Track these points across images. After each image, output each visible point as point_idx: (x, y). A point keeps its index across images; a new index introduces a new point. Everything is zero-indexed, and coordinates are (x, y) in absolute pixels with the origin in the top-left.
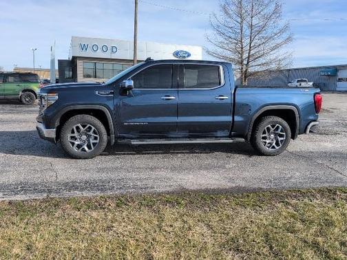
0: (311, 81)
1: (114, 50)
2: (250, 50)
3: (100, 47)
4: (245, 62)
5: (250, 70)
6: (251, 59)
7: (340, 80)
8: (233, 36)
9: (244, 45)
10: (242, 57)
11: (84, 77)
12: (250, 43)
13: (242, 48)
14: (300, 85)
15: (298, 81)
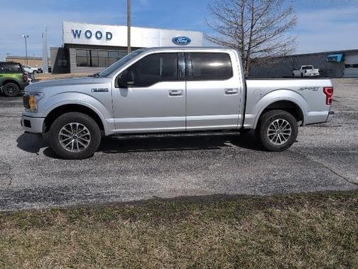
0: (316, 68)
1: (109, 37)
2: (251, 35)
3: (94, 33)
4: (246, 48)
5: (252, 56)
6: (253, 44)
7: (347, 66)
8: (232, 19)
9: (245, 29)
10: (242, 42)
11: (78, 66)
12: (252, 27)
13: (243, 33)
14: (306, 72)
15: (303, 68)
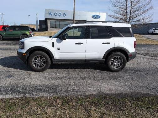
1: (64, 15)
2: (130, 14)
3: (58, 14)
4: (128, 20)
6: (131, 18)
8: (122, 7)
10: (126, 17)
11: (51, 28)
12: (131, 11)
13: (126, 13)
14: (155, 31)
15: (154, 29)
